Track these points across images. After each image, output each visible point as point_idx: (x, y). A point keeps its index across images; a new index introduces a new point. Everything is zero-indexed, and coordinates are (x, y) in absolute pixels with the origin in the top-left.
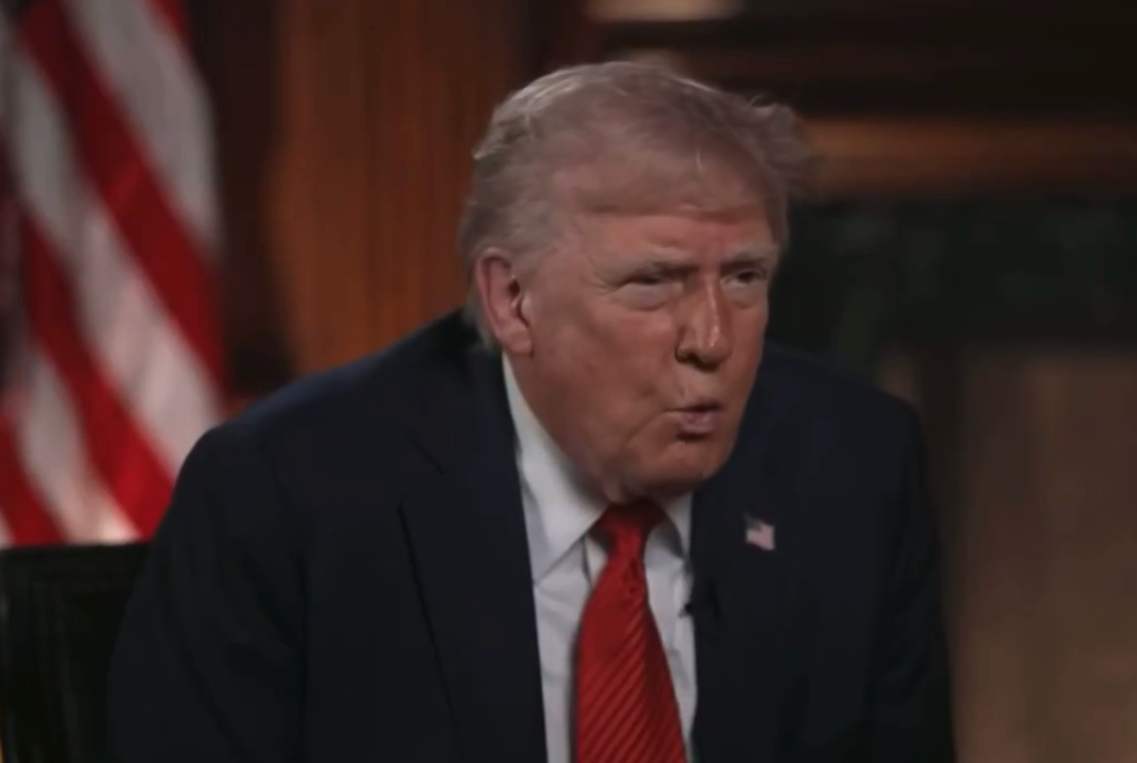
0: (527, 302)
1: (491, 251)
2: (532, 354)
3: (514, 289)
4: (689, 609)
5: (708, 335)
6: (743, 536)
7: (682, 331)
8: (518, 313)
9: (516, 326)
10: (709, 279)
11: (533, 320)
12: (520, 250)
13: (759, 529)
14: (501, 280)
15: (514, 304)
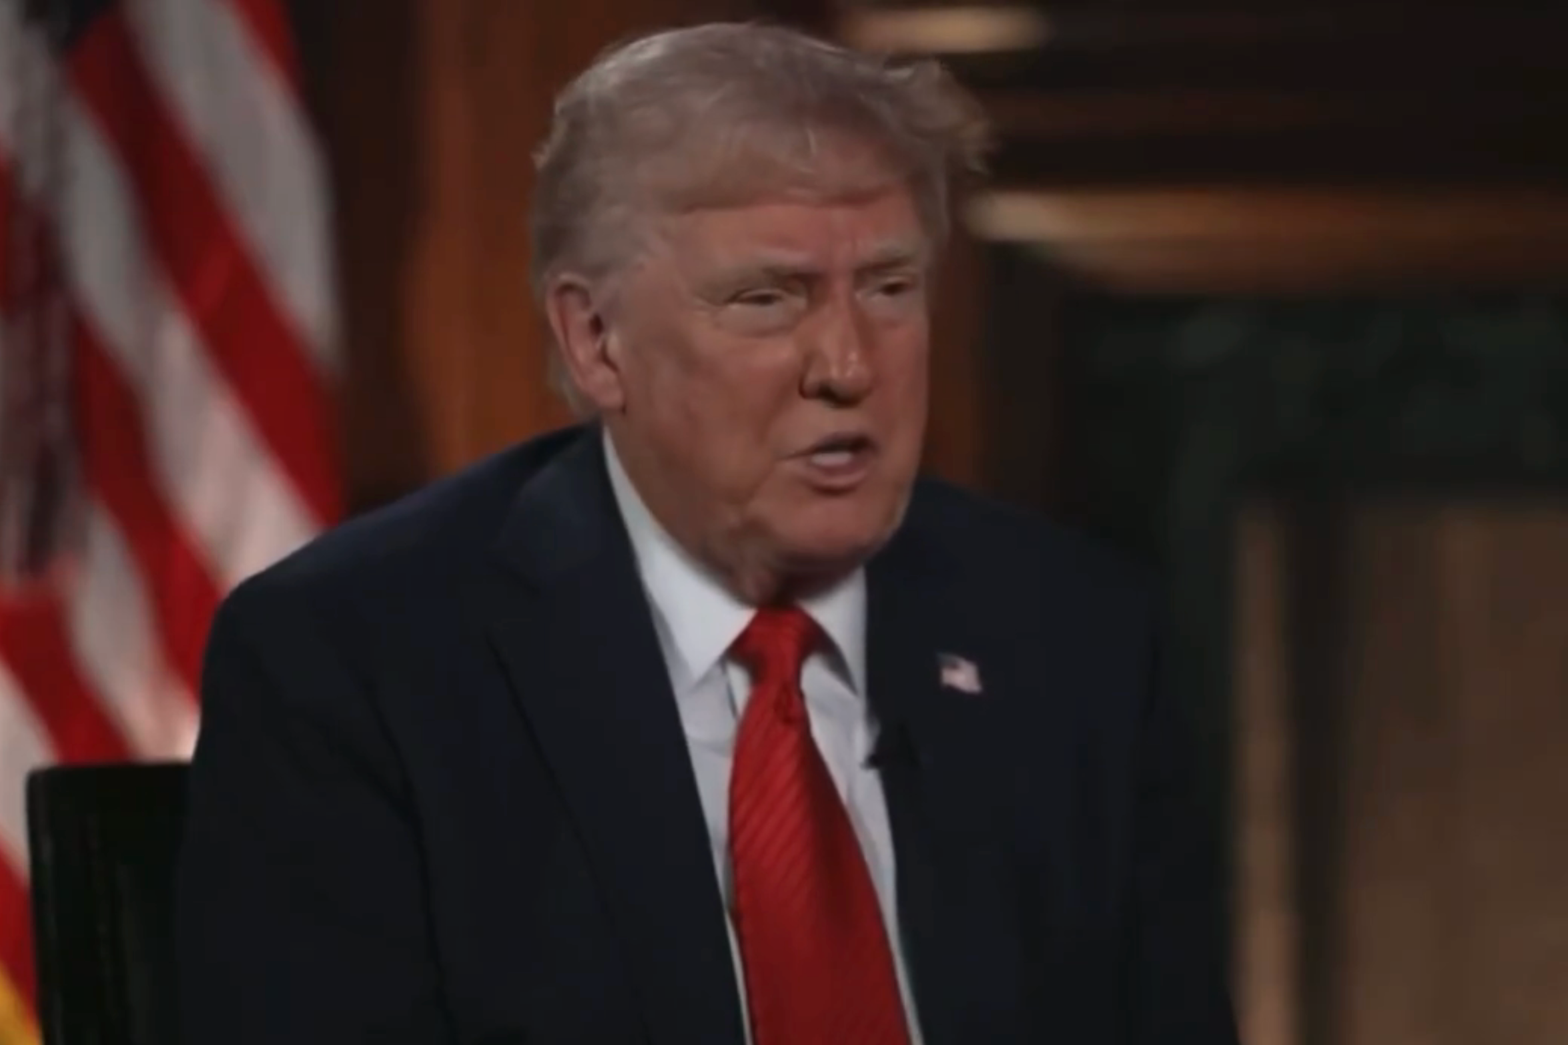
0: (614, 342)
1: (566, 277)
2: (623, 410)
3: (597, 326)
4: (874, 761)
5: (844, 363)
6: (937, 675)
7: (809, 358)
8: (604, 358)
9: (603, 374)
10: (841, 287)
11: (622, 365)
12: (599, 271)
13: (954, 667)
14: (581, 317)
15: (598, 345)
